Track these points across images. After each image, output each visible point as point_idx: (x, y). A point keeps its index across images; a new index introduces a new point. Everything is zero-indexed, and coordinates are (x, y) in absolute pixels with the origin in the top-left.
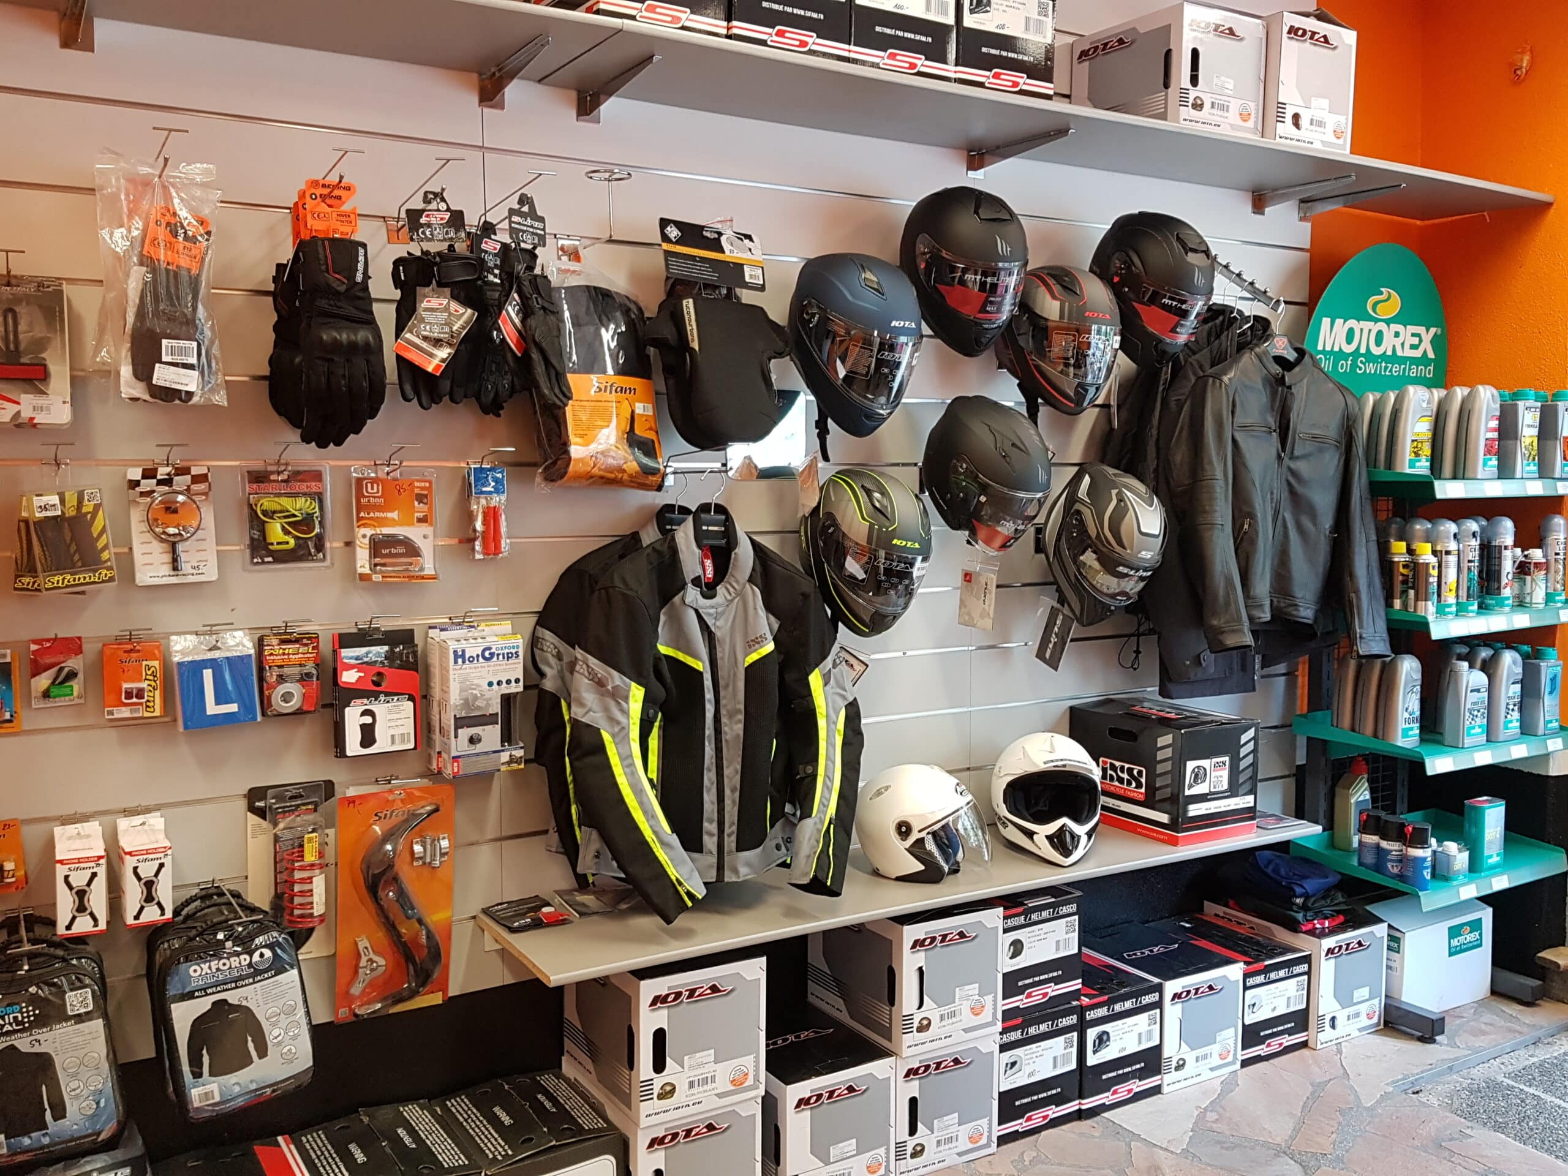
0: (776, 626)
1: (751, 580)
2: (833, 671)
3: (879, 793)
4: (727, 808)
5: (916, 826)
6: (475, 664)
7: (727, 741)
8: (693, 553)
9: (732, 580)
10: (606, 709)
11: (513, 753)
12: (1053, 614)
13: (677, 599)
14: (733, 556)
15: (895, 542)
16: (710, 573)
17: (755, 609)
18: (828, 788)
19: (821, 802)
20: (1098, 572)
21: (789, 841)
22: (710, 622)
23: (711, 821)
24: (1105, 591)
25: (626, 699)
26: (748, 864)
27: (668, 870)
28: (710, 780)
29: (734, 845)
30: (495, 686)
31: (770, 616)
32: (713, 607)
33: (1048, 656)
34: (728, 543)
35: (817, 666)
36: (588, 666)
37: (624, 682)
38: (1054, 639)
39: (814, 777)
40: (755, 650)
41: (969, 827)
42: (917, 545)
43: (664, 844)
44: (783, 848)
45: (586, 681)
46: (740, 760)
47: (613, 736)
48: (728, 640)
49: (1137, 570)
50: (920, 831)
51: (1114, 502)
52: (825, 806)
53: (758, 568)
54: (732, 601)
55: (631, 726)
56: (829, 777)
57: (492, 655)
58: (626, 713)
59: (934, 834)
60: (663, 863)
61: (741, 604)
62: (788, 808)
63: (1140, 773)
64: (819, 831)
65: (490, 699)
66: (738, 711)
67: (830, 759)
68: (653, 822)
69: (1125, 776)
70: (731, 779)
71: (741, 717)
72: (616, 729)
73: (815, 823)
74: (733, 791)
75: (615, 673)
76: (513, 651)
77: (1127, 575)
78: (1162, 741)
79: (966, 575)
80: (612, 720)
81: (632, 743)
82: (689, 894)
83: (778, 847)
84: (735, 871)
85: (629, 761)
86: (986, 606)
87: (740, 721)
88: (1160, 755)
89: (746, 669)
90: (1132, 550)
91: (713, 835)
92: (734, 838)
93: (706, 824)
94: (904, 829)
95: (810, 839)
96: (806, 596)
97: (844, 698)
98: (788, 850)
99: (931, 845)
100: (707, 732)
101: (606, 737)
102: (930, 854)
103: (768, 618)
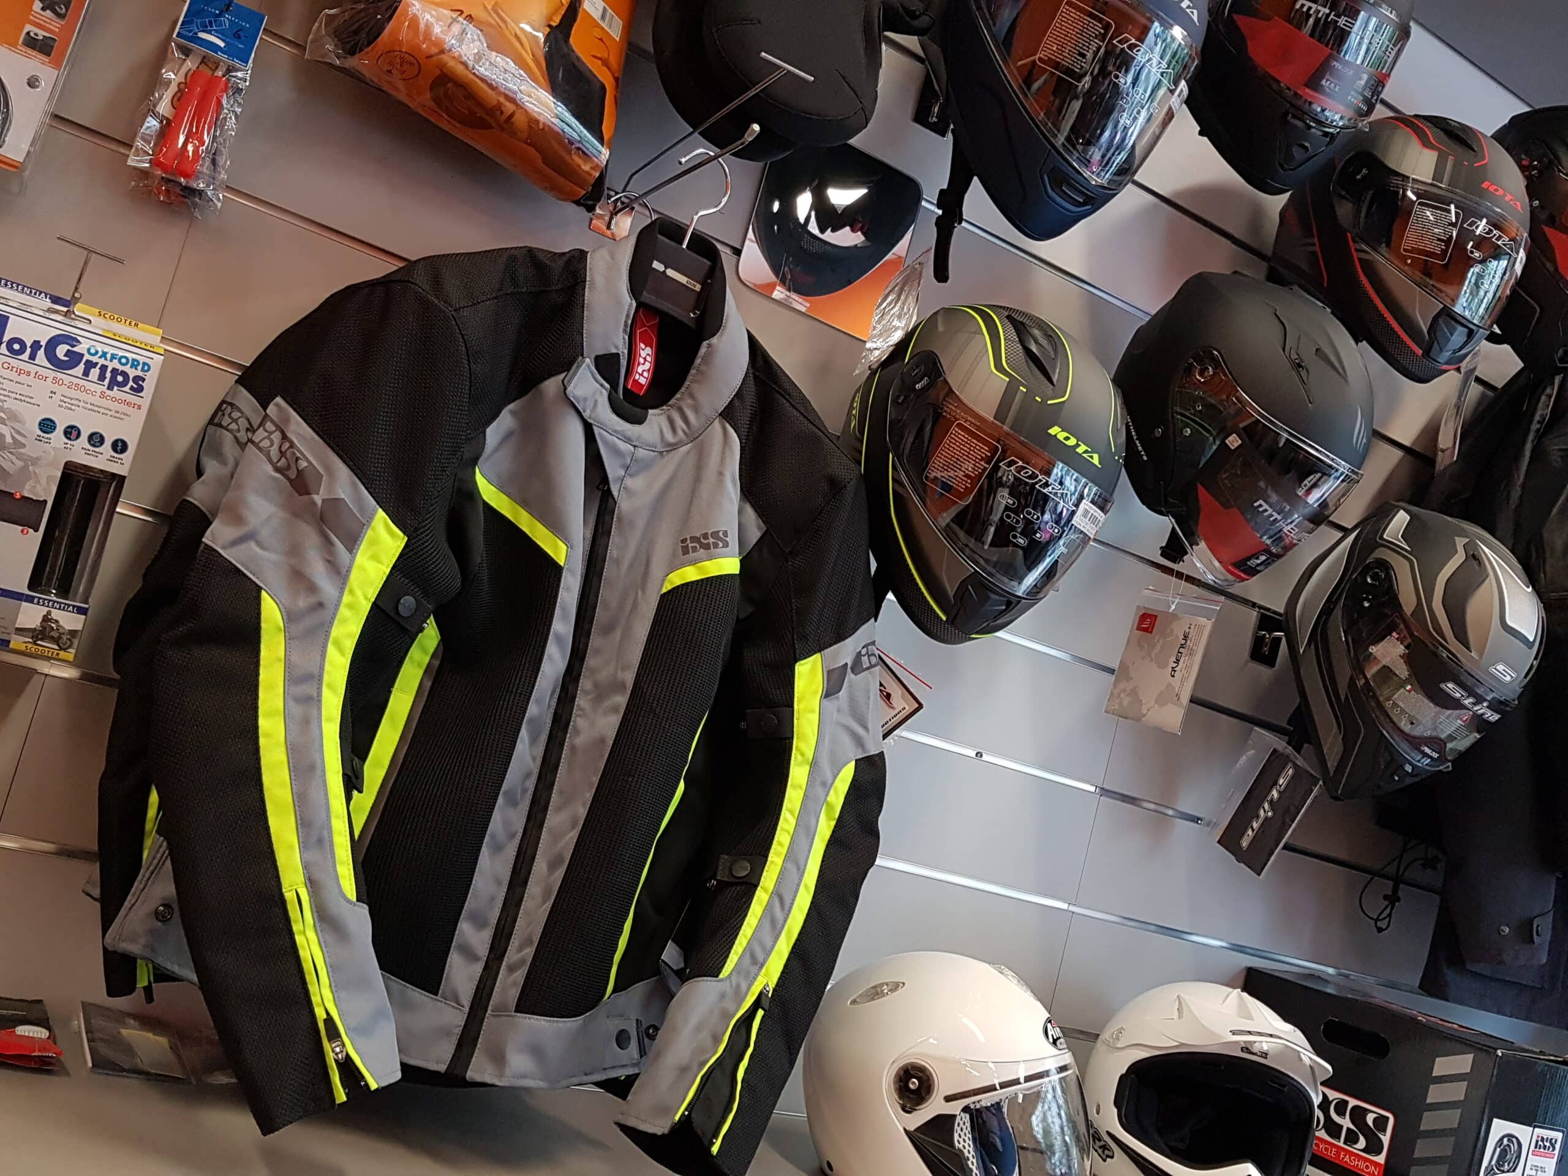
0: (755, 534)
1: (728, 414)
2: (850, 676)
3: (875, 993)
4: (527, 904)
5: (944, 1085)
6: (21, 362)
7: (573, 748)
8: (618, 303)
9: (687, 405)
10: (294, 550)
11: (56, 614)
12: (1274, 764)
13: (551, 385)
14: (703, 350)
15: (1054, 431)
16: (643, 370)
17: (721, 474)
18: (773, 923)
19: (749, 949)
20: (1402, 684)
21: (649, 1033)
22: (613, 469)
23: (479, 922)
24: (1406, 728)
25: (352, 542)
26: (536, 1051)
27: (313, 988)
28: (506, 823)
29: (514, 994)
30: (58, 435)
31: (749, 511)
32: (628, 440)
33: (1245, 843)
34: (700, 320)
35: (820, 650)
36: (284, 437)
37: (359, 500)
38: (1265, 811)
39: (750, 886)
40: (693, 562)
41: (1056, 1129)
42: (1096, 460)
43: (325, 918)
44: (634, 1044)
45: (269, 469)
46: (589, 796)
47: (290, 617)
48: (641, 523)
49: (1479, 700)
50: (949, 1099)
51: (1459, 558)
52: (755, 960)
53: (750, 397)
54: (673, 447)
55: (343, 611)
56: (782, 899)
57: (74, 359)
58: (340, 574)
59: (976, 1116)
60: (307, 966)
61: (691, 461)
62: (671, 954)
63: (1381, 1122)
64: (727, 1016)
65: (35, 461)
66: (620, 686)
67: (795, 859)
68: (314, 856)
69: (1346, 1123)
70: (556, 837)
71: (621, 700)
72: (302, 603)
73: (723, 996)
74: (552, 866)
75: (343, 471)
76: (132, 373)
77: (1457, 705)
78: (1443, 1066)
79: (1144, 617)
80: (299, 578)
81: (331, 650)
82: (347, 1067)
83: (622, 1039)
84: (499, 1058)
85: (308, 689)
86: (1176, 682)
87: (615, 710)
88: (1435, 1094)
89: (663, 596)
90: (1481, 654)
91: (475, 958)
92: (520, 975)
93: (464, 927)
94: (914, 1084)
95: (698, 1029)
96: (835, 486)
97: (859, 742)
98: (643, 1052)
99: (963, 1140)
100: (532, 709)
101: (271, 611)
102: (959, 1157)
103: (740, 511)
